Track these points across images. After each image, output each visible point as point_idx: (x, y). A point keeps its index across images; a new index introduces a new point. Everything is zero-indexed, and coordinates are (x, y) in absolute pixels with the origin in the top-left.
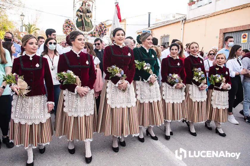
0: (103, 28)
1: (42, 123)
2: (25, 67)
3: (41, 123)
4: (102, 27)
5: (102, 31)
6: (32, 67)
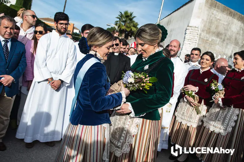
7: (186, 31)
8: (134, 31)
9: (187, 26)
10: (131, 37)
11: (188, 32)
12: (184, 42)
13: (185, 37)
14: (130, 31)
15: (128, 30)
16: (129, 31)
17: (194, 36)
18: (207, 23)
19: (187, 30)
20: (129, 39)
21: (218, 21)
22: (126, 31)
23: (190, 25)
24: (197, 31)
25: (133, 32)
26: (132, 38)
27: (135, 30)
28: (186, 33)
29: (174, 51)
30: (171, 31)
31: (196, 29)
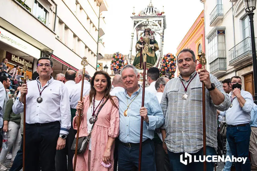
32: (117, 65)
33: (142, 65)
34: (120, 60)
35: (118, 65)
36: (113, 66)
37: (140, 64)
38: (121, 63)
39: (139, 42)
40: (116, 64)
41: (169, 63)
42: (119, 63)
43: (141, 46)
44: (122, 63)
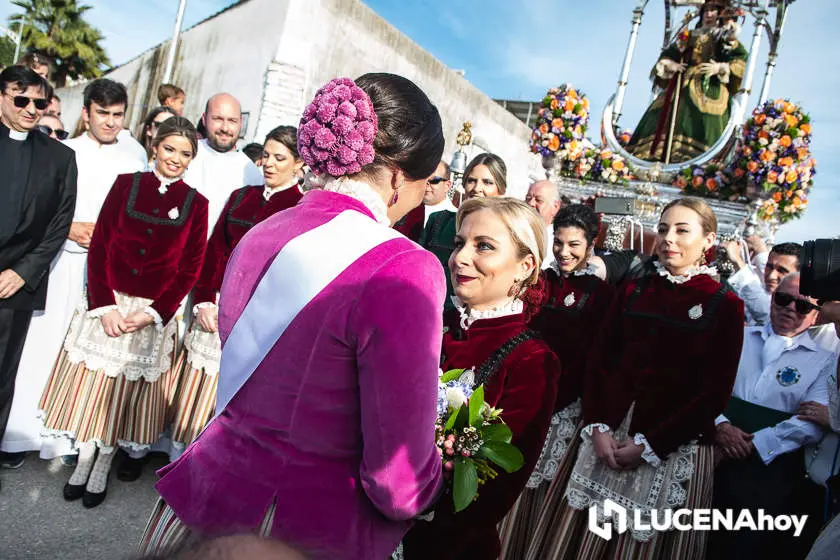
0: (770, 139)
1: (146, 380)
2: (137, 208)
3: (142, 378)
4: (766, 128)
5: (756, 156)
6: (156, 216)
7: (266, 75)
8: (85, 58)
9: (270, 60)
10: (75, 78)
11: (273, 78)
12: (263, 110)
13: (264, 95)
14: (69, 59)
15: (65, 52)
16: (66, 55)
17: (292, 95)
18: (329, 59)
19: (270, 74)
20: (70, 87)
21: (359, 55)
22: (57, 56)
23: (277, 59)
24: (300, 81)
25: (84, 62)
26: (80, 81)
27: (91, 57)
28: (266, 84)
29: (232, 136)
30: (219, 72)
31: (299, 73)
32: (551, 136)
33: (662, 144)
34: (568, 114)
35: (557, 135)
36: (539, 139)
37: (653, 137)
38: (570, 129)
39: (669, 53)
40: (550, 131)
41: (770, 143)
42: (563, 130)
43: (675, 67)
44: (574, 126)
